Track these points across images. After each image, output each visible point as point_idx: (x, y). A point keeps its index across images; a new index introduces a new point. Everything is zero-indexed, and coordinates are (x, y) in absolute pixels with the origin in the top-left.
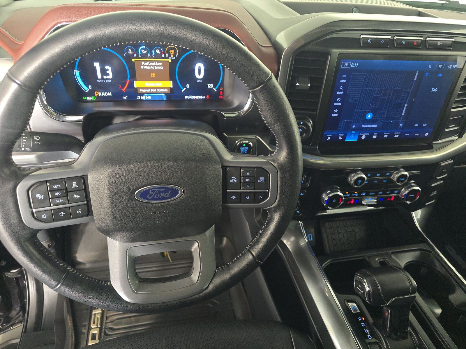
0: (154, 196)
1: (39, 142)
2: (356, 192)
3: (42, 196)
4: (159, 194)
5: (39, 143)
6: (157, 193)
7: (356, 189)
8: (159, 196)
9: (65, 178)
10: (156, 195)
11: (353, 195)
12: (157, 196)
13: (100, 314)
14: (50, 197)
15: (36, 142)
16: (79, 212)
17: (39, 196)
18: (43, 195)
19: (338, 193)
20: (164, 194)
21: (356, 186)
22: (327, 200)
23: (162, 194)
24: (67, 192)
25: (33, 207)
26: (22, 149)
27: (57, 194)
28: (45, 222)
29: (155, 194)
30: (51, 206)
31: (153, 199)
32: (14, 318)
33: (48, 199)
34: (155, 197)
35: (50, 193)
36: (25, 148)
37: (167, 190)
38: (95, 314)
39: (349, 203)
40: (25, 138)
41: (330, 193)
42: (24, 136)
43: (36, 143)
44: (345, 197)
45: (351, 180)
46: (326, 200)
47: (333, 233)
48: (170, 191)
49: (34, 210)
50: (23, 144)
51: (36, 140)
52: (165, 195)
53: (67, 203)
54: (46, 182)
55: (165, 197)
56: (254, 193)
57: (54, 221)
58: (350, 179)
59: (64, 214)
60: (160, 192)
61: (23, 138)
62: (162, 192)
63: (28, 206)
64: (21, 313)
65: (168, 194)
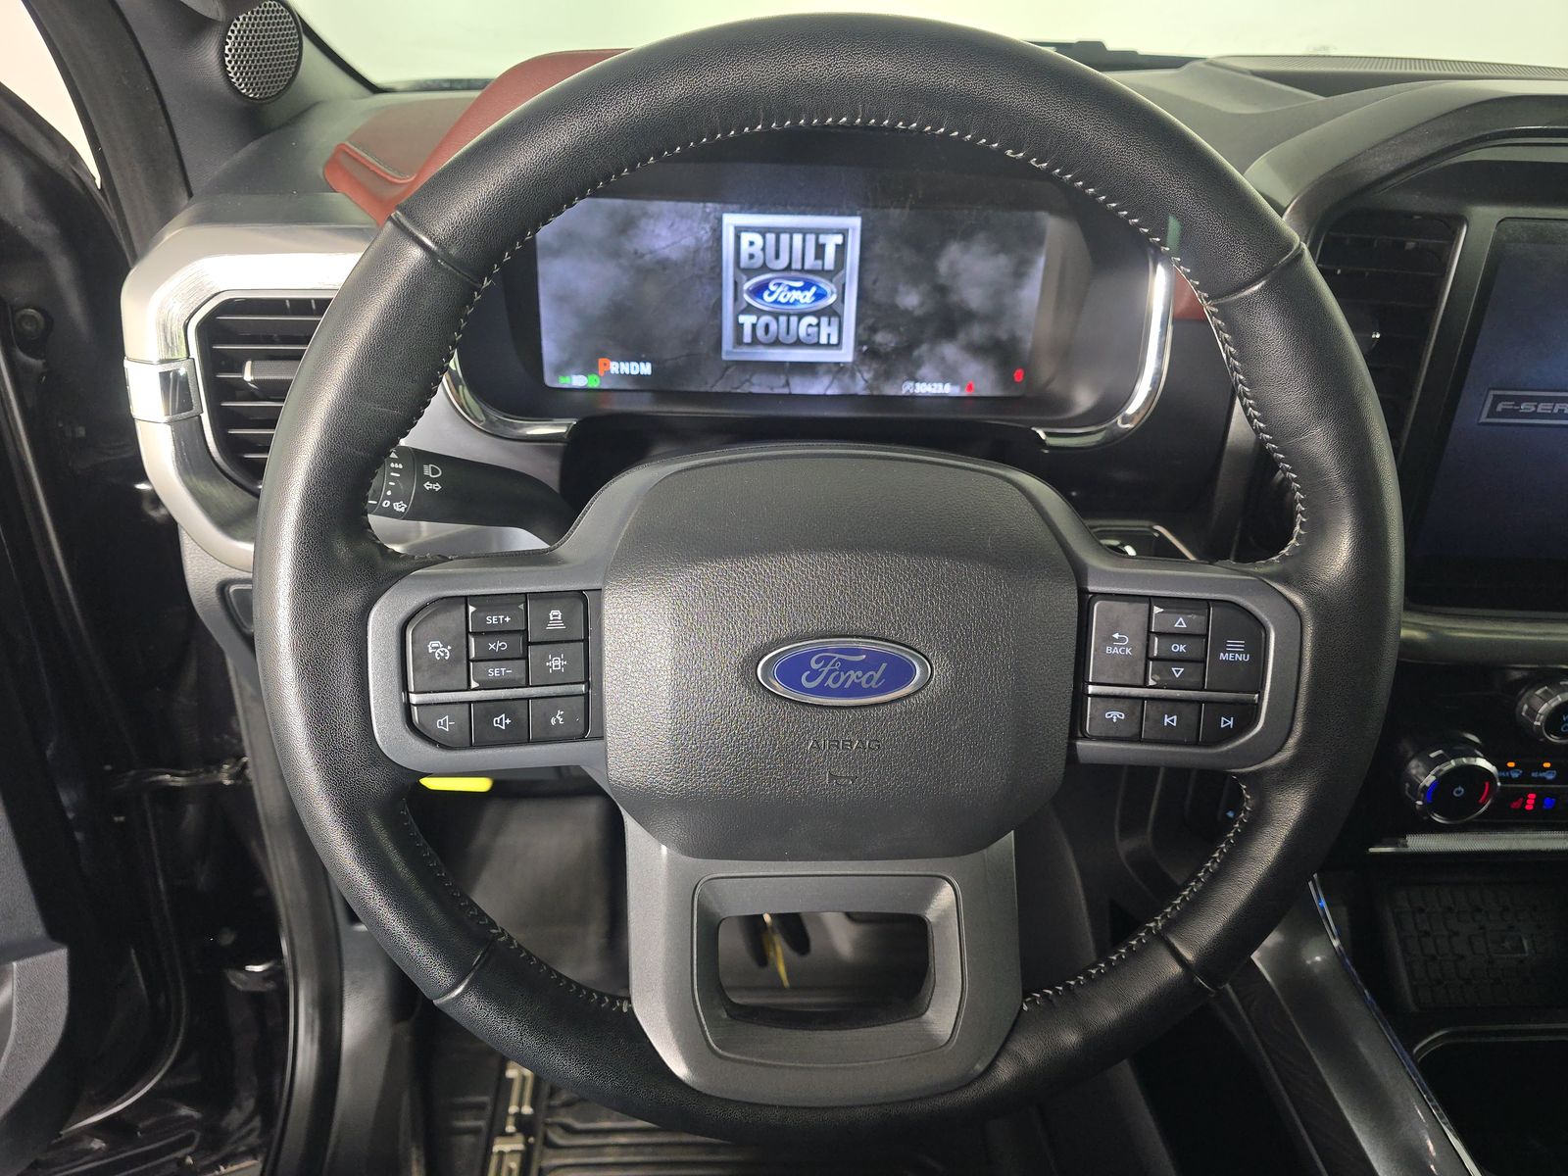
0: (826, 679)
1: (438, 485)
2: (1547, 765)
3: (446, 650)
4: (842, 673)
5: (437, 487)
6: (836, 670)
7: (1550, 752)
8: (842, 680)
9: (526, 594)
10: (833, 675)
11: (1534, 775)
12: (836, 680)
13: (518, 1157)
14: (473, 655)
15: (428, 483)
16: (557, 720)
17: (438, 649)
18: (449, 648)
19: (1478, 759)
20: (860, 673)
21: (1554, 739)
22: (1428, 784)
23: (853, 675)
24: (527, 644)
25: (412, 689)
26: (384, 505)
27: (495, 646)
28: (444, 747)
29: (830, 672)
30: (469, 688)
31: (821, 690)
32: (237, 1136)
33: (465, 662)
34: (830, 682)
35: (472, 640)
36: (393, 499)
37: (874, 660)
38: (501, 1154)
39: (1516, 805)
40: (396, 466)
41: (1441, 760)
42: (395, 461)
43: (428, 488)
44: (1502, 779)
45: (1533, 712)
46: (1425, 786)
47: (1427, 934)
48: (884, 665)
49: (414, 699)
50: (389, 488)
51: (428, 478)
52: (864, 680)
53: (524, 683)
54: (466, 600)
55: (865, 686)
56: (1199, 702)
57: (471, 746)
58: (1526, 707)
59: (508, 721)
60: (846, 666)
61: (392, 465)
62: (855, 666)
63: (396, 681)
64: (257, 1122)
65: (877, 676)
